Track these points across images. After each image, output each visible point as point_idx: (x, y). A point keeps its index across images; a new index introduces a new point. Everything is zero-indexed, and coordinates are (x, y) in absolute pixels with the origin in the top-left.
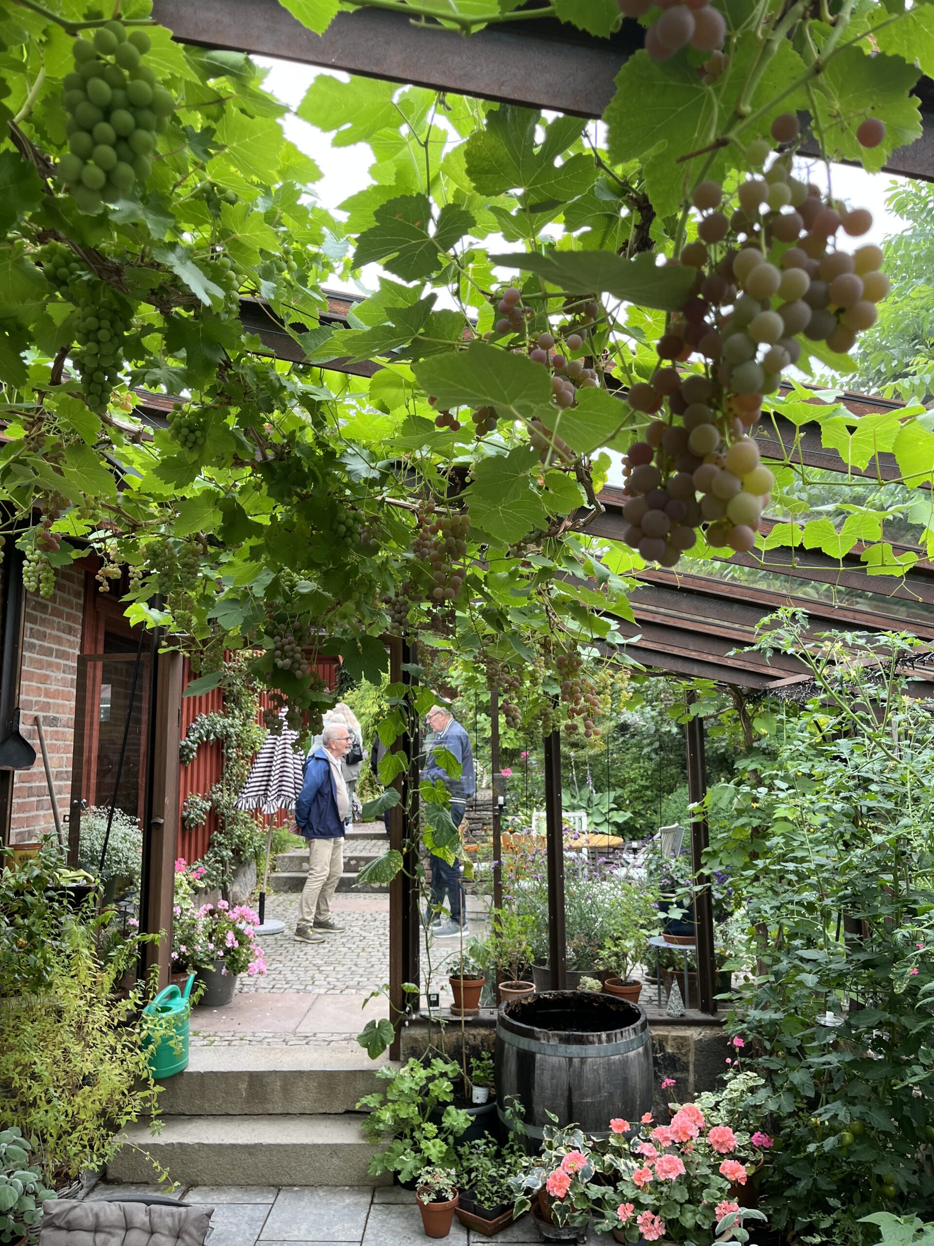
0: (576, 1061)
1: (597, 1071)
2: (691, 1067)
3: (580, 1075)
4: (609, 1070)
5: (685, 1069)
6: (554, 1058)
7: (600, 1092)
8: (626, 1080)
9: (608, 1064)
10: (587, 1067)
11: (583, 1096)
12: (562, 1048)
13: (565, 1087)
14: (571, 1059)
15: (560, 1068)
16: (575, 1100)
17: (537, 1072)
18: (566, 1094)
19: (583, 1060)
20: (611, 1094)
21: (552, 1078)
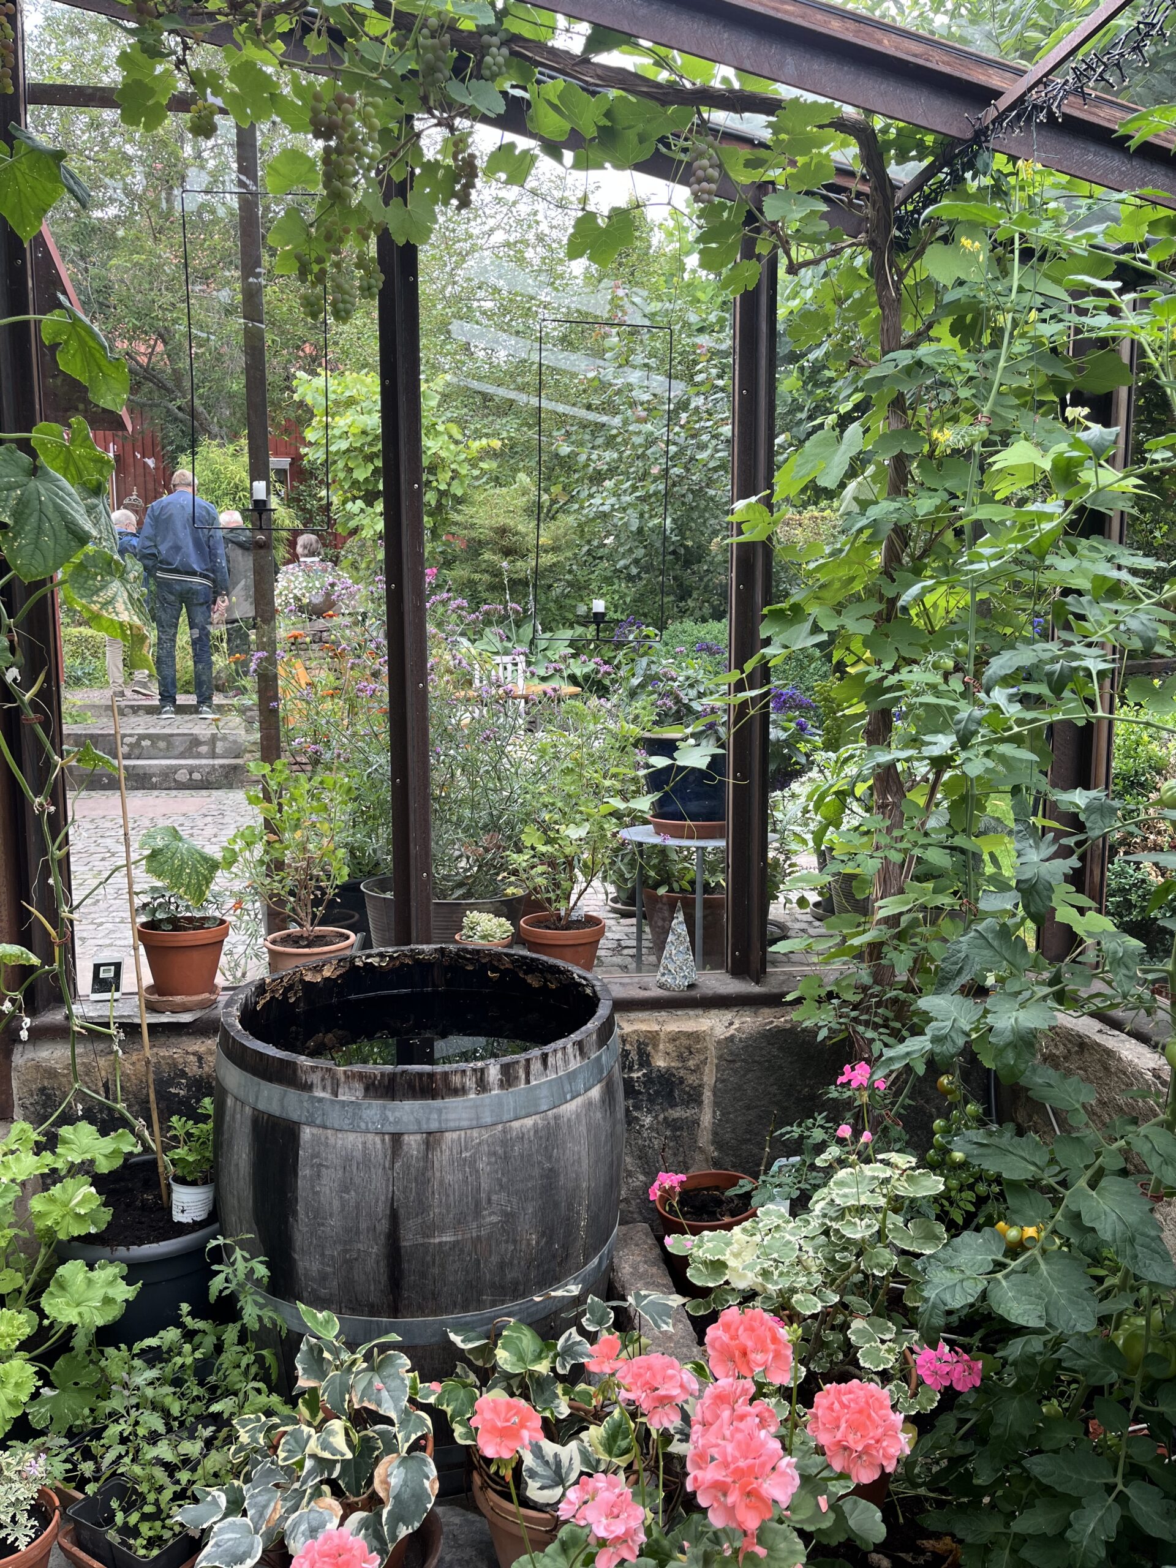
0: (413, 1143)
1: (473, 1162)
2: (707, 1096)
3: (423, 1177)
4: (506, 1158)
5: (694, 1098)
6: (351, 1137)
7: (477, 1213)
8: (551, 1175)
9: (504, 1143)
10: (442, 1157)
11: (429, 1229)
12: (375, 1110)
13: (382, 1209)
14: (396, 1138)
15: (366, 1162)
16: (409, 1239)
17: (304, 1172)
18: (383, 1226)
19: (432, 1139)
20: (509, 1218)
21: (345, 1189)
